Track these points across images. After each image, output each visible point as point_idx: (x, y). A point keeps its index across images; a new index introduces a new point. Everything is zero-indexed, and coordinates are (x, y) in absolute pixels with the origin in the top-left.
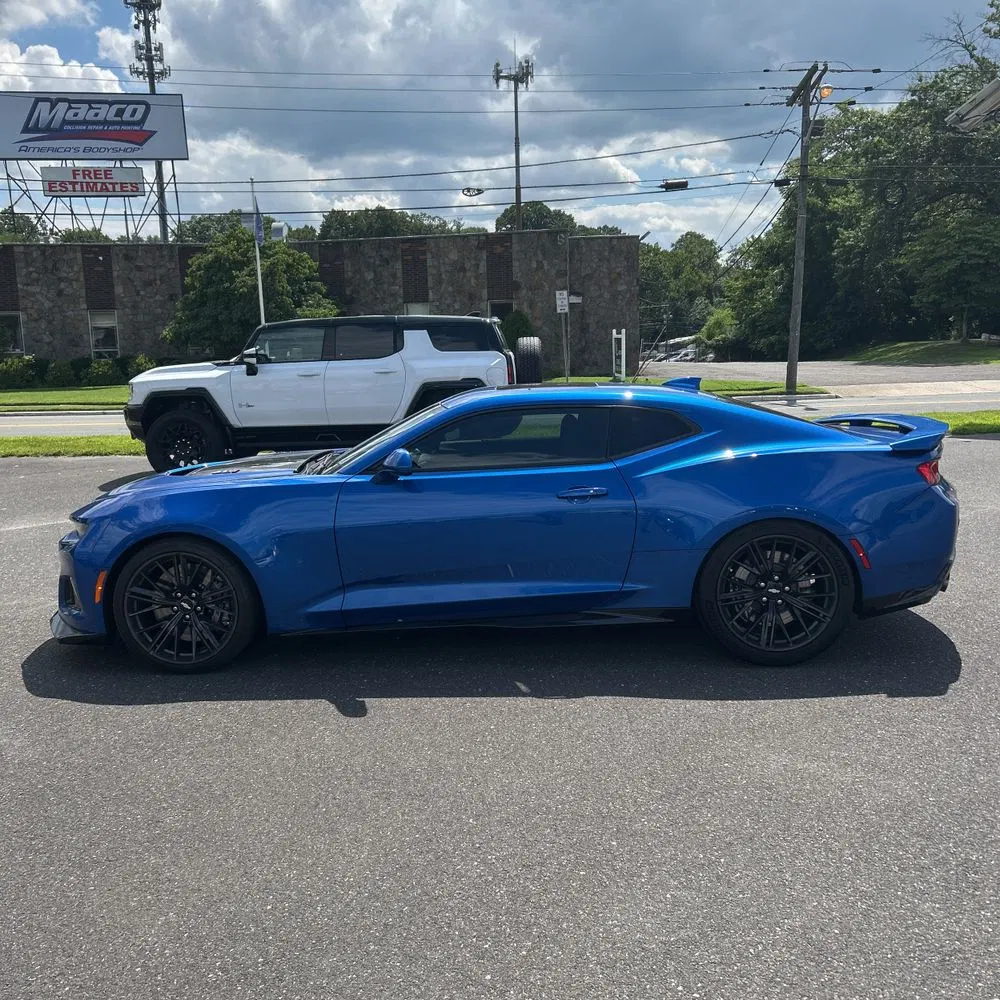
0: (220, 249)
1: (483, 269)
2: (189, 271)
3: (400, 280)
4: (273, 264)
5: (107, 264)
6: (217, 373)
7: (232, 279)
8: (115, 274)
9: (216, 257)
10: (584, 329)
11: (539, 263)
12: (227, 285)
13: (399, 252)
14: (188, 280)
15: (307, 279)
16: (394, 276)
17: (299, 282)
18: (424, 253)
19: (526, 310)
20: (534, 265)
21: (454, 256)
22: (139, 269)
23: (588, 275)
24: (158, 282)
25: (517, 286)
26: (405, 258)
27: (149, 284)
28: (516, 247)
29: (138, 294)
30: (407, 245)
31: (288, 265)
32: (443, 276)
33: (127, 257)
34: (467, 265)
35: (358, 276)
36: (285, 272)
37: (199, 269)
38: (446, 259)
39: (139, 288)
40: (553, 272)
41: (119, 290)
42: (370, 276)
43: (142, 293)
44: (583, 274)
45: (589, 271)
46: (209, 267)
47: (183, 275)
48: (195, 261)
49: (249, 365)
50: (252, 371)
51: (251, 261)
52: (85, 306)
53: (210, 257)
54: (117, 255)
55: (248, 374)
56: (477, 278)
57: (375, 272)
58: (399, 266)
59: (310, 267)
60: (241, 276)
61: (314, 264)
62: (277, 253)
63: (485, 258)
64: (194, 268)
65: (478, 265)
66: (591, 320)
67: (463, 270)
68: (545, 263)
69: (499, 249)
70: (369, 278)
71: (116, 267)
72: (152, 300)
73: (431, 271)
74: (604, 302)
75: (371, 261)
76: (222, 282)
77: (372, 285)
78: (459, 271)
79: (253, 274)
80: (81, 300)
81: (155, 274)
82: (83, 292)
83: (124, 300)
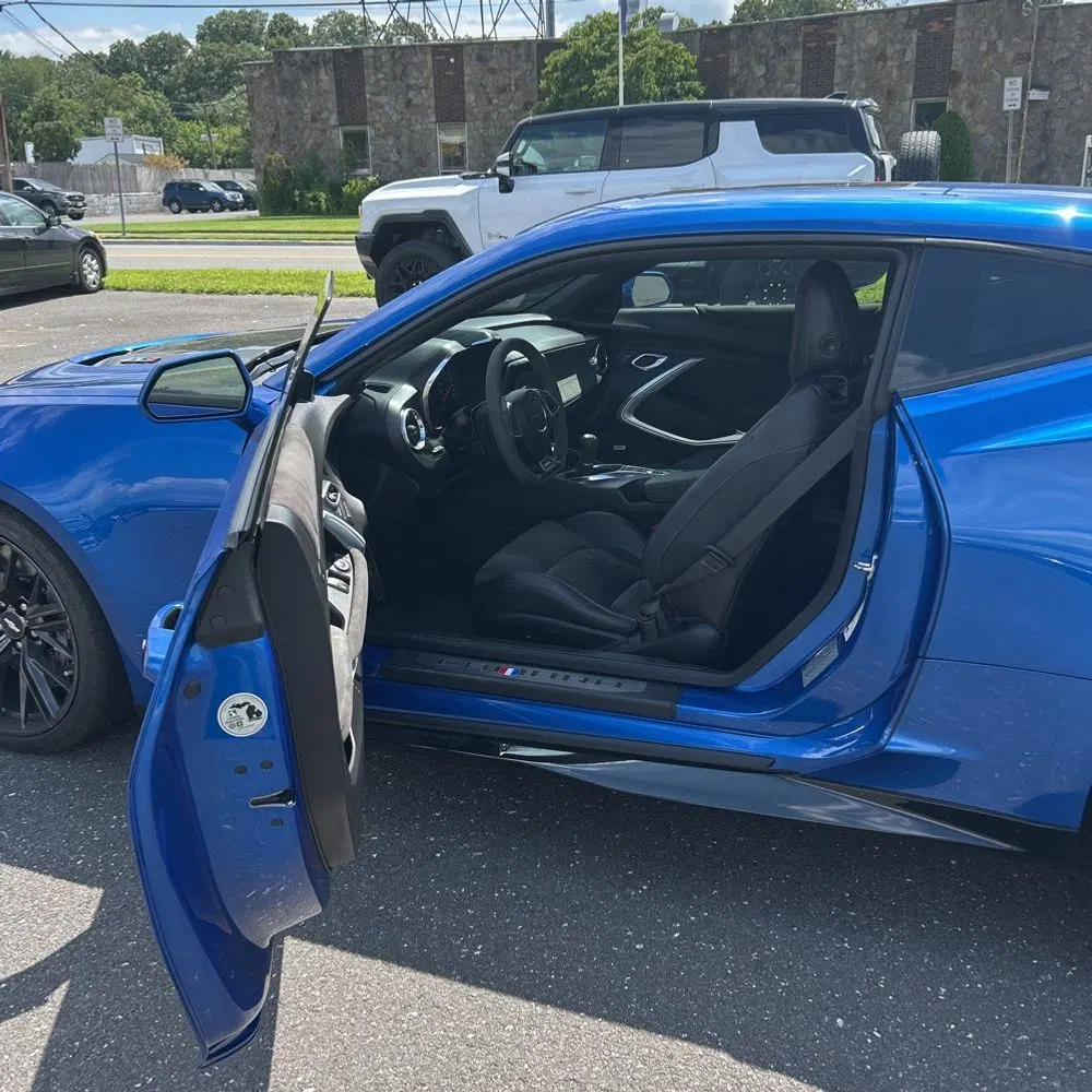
0: (580, 43)
1: (910, 56)
2: (543, 72)
3: (798, 77)
4: (641, 60)
5: (459, 68)
6: (463, 189)
7: (591, 80)
8: (466, 79)
9: (575, 54)
10: (1046, 137)
11: (992, 45)
12: (585, 88)
13: (800, 39)
14: (543, 83)
15: (682, 78)
16: (791, 71)
17: (671, 82)
18: (833, 37)
19: (964, 111)
20: (984, 47)
21: (873, 39)
22: (492, 71)
23: (1063, 60)
24: (513, 88)
25: (955, 78)
26: (809, 45)
27: (503, 90)
28: (960, 23)
29: (490, 102)
30: (811, 28)
31: (660, 61)
32: (856, 68)
33: (480, 58)
34: (890, 51)
35: (745, 72)
36: (655, 70)
37: (555, 69)
38: (862, 44)
39: (491, 96)
40: (1011, 55)
41: (470, 98)
42: (760, 71)
43: (495, 101)
44: (1055, 59)
45: (1066, 55)
46: (567, 65)
47: (540, 77)
48: (551, 59)
49: (503, 178)
50: (506, 186)
51: (614, 56)
52: (433, 119)
53: (567, 53)
54: (470, 55)
55: (502, 191)
56: (900, 68)
57: (767, 65)
58: (798, 55)
59: (686, 63)
60: (602, 76)
61: (691, 57)
62: (646, 45)
63: (915, 39)
64: (549, 68)
65: (905, 51)
66: (1058, 124)
67: (883, 57)
68: (1000, 47)
69: (936, 26)
70: (759, 74)
71: (467, 71)
72: (504, 110)
73: (840, 61)
74: (1082, 97)
75: (764, 51)
76: (579, 84)
77: (762, 82)
78: (878, 60)
79: (614, 73)
80: (430, 111)
81: (510, 78)
82: (432, 102)
83: (475, 110)
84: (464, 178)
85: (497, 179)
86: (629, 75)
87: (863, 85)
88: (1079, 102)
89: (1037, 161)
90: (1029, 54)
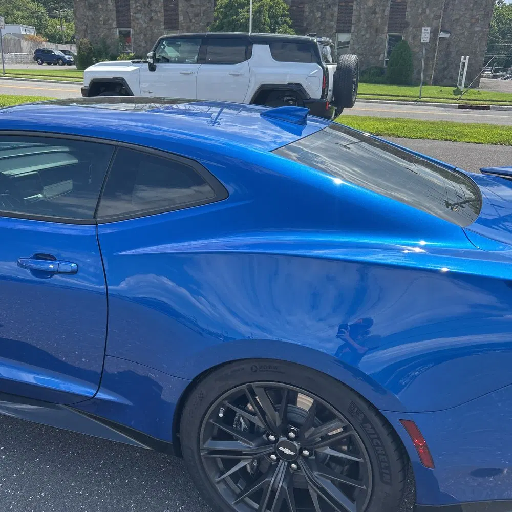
1: (387, 13)
2: (215, 8)
3: (336, 18)
4: (262, 6)
5: (176, 3)
6: (132, 68)
7: (237, 14)
8: (180, 9)
9: (230, 0)
10: (448, 55)
11: (424, 10)
12: (234, 17)
13: (337, 0)
14: (215, 14)
15: (282, 16)
16: (332, 15)
17: (276, 17)
18: (352, 1)
19: (410, 40)
20: (420, 11)
21: (370, 4)
22: (192, 6)
23: (457, 19)
24: (202, 15)
25: (406, 25)
26: (341, 4)
27: (197, 15)
29: (191, 21)
31: (271, 7)
32: (362, 17)
34: (378, 10)
35: (312, 15)
36: (268, 11)
37: (221, 7)
38: (365, 6)
39: (191, 18)
40: (432, 16)
41: (181, 18)
42: (318, 15)
43: (193, 20)
44: (453, 19)
45: (458, 17)
46: (227, 6)
47: (214, 10)
48: (219, 2)
49: (150, 64)
50: (152, 68)
51: (248, 3)
52: (163, 27)
55: (150, 70)
56: (382, 18)
57: (322, 13)
58: (336, 9)
59: (283, 8)
60: (243, 12)
61: (286, 6)
63: (389, 5)
64: (218, 7)
65: (384, 10)
66: (453, 50)
67: (374, 12)
68: (428, 11)
71: (180, 5)
72: (198, 25)
73: (355, 13)
74: (464, 38)
75: (321, 6)
76: (232, 15)
77: (319, 21)
78: (372, 13)
79: (248, 11)
80: (161, 23)
81: (200, 10)
82: (163, 19)
83: (184, 24)
84: (133, 62)
85: (148, 64)
86: (255, 13)
87: (365, 25)
88: (463, 40)
89: (443, 66)
90: (440, 16)
